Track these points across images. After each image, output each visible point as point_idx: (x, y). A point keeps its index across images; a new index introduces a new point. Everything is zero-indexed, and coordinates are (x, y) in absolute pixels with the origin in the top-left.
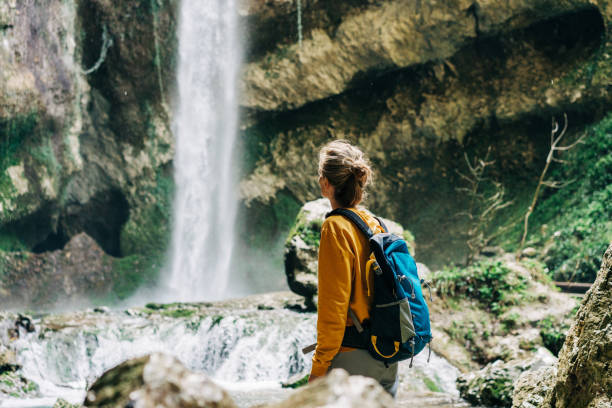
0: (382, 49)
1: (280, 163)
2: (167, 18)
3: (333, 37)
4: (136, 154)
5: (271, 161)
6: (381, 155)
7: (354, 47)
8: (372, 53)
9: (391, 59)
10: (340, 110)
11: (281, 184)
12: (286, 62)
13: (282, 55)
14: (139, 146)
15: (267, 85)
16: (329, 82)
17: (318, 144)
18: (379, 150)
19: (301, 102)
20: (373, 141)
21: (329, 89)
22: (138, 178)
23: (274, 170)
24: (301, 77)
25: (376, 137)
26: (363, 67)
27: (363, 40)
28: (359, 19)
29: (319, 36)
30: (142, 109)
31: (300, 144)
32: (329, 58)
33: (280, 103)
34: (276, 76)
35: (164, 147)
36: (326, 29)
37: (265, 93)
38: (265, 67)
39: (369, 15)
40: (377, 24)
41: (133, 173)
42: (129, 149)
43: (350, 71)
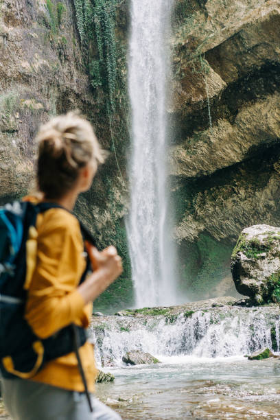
0: (269, 128)
1: (200, 213)
2: (119, 119)
3: (233, 123)
4: (101, 213)
5: (194, 212)
6: (272, 203)
7: (248, 129)
8: (261, 132)
9: (275, 135)
10: (240, 173)
11: (202, 227)
12: (201, 142)
13: (197, 138)
14: (103, 207)
15: (189, 160)
16: (232, 154)
17: (226, 199)
18: (270, 200)
19: (213, 170)
20: (266, 193)
21: (232, 159)
22: (103, 229)
23: (197, 218)
24: (212, 152)
25: (268, 191)
26: (256, 142)
27: (254, 124)
28: (251, 109)
29: (223, 123)
30: (104, 182)
31: (214, 199)
32: (231, 138)
33: (198, 171)
34: (195, 153)
35: (120, 207)
36: (227, 118)
37: (187, 165)
38: (186, 148)
39: (258, 106)
40: (264, 112)
41: (100, 226)
42: (96, 210)
43: (247, 146)
